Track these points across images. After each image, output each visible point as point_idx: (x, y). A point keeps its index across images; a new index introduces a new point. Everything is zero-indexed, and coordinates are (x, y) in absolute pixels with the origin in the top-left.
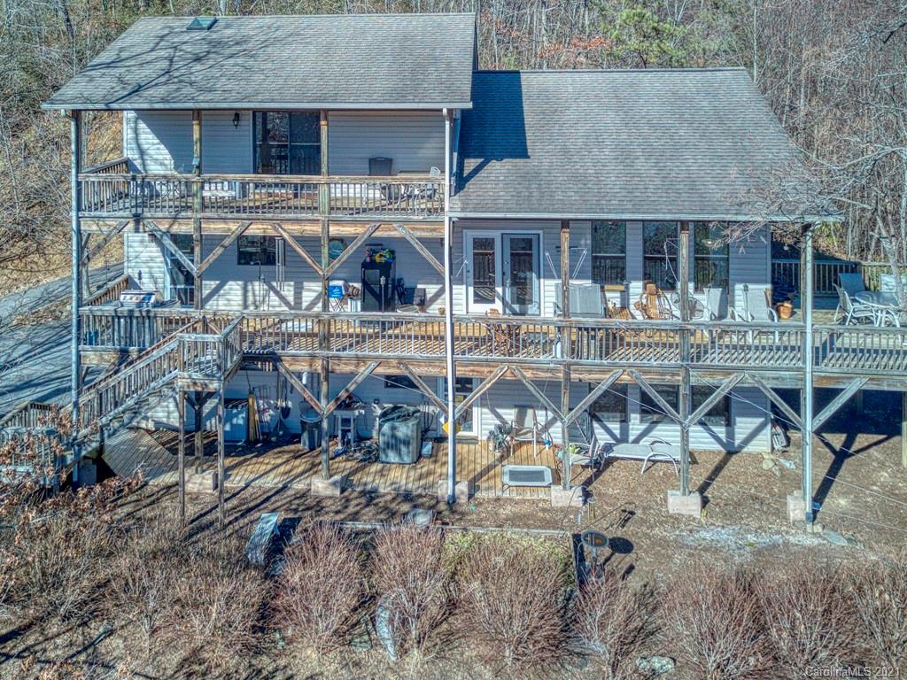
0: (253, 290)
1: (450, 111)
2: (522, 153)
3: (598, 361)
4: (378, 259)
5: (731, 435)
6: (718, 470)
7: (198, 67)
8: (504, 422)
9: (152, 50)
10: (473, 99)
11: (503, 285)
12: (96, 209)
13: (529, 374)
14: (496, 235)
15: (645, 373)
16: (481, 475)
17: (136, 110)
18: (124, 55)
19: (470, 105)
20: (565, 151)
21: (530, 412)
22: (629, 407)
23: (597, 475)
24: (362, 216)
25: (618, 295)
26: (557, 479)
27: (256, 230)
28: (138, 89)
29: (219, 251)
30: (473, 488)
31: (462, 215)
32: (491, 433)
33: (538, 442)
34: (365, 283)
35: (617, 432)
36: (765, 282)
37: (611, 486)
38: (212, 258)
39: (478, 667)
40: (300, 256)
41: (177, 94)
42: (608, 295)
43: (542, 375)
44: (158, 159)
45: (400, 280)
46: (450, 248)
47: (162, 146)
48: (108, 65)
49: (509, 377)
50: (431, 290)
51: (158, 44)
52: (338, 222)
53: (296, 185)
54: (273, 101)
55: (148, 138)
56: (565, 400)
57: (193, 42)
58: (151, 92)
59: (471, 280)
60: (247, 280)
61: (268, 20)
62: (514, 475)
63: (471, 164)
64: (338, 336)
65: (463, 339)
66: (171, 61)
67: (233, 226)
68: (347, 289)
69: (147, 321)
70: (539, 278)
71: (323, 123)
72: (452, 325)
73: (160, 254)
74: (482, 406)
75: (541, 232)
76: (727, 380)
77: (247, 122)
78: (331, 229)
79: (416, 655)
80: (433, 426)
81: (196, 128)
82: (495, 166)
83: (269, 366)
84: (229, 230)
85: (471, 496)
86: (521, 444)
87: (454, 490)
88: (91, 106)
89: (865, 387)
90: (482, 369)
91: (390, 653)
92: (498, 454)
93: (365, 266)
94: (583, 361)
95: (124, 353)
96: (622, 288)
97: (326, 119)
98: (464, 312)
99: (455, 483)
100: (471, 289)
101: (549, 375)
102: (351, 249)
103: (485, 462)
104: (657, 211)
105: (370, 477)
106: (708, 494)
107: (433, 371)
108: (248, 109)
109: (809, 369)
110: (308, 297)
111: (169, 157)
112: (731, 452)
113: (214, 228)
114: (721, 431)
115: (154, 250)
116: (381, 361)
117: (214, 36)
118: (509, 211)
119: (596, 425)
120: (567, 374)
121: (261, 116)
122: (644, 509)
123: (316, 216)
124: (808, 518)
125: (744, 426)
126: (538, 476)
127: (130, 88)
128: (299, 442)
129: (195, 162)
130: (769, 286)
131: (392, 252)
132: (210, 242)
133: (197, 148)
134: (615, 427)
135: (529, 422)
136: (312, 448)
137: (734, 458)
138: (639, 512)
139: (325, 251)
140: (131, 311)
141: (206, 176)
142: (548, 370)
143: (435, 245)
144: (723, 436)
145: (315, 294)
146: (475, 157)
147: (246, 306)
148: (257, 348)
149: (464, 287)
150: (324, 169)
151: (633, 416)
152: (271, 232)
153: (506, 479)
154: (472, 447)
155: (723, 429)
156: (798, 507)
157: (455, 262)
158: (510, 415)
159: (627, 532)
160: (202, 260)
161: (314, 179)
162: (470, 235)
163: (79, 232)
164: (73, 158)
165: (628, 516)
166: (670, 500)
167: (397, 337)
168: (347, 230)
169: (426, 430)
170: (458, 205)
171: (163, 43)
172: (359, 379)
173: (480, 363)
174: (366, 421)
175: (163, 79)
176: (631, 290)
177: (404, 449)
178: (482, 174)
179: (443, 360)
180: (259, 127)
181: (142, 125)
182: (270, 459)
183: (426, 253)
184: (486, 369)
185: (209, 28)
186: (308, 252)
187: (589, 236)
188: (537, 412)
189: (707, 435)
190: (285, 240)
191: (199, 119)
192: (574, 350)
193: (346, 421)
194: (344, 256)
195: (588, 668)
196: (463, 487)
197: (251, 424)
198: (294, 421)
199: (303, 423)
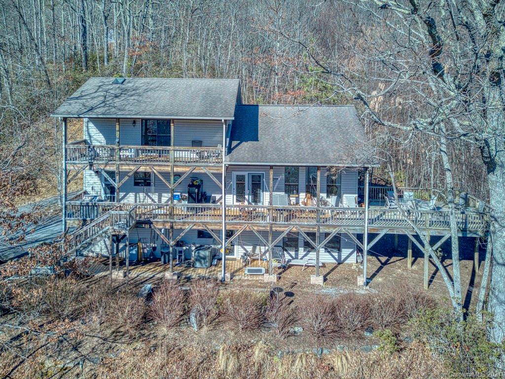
0: (139, 197)
1: (225, 121)
2: (257, 140)
3: (283, 223)
4: (195, 183)
5: (340, 256)
6: (333, 269)
7: (117, 100)
8: (247, 251)
9: (96, 92)
10: (235, 116)
11: (249, 195)
12: (74, 160)
13: (256, 228)
14: (246, 173)
15: (302, 227)
16: (236, 271)
17: (89, 118)
18: (83, 94)
19: (233, 118)
20: (274, 139)
21: (258, 247)
22: (299, 245)
23: (283, 272)
24: (188, 164)
25: (295, 198)
26: (267, 271)
27: (142, 169)
28: (92, 109)
29: (127, 178)
30: (232, 275)
31: (229, 163)
32: (242, 256)
33: (261, 260)
34: (190, 194)
35: (294, 256)
36: (355, 193)
37: (290, 275)
38: (123, 181)
39: (229, 332)
40: (161, 180)
41: (108, 111)
42: (291, 199)
43: (261, 228)
44: (98, 138)
45: (205, 193)
46: (225, 177)
47: (101, 134)
48: (77, 98)
49: (248, 229)
50: (218, 197)
51: (98, 89)
52: (177, 166)
53: (160, 150)
54: (150, 115)
55: (93, 130)
56: (270, 238)
57: (114, 89)
58: (98, 110)
59: (235, 192)
60: (137, 192)
61: (148, 80)
62: (249, 271)
64: (177, 215)
65: (230, 216)
66: (105, 97)
67: (133, 168)
68: (181, 196)
69: (95, 208)
70: (263, 191)
71: (172, 124)
72: (225, 208)
73: (99, 181)
74: (238, 245)
75: (264, 173)
76: (334, 230)
77: (139, 124)
78: (175, 169)
79: (205, 328)
80: (218, 254)
81: (117, 127)
82: (245, 144)
83: (147, 226)
84: (131, 169)
85: (231, 279)
86: (254, 260)
87: (224, 276)
88: (71, 116)
89: (388, 233)
90: (237, 226)
91: (195, 329)
92: (244, 264)
93: (189, 186)
94: (278, 223)
95: (85, 220)
96: (297, 196)
97: (173, 123)
98: (232, 204)
99: (225, 273)
100: (235, 196)
101: (264, 228)
102: (183, 178)
103: (238, 267)
104: (307, 162)
105: (190, 273)
106: (328, 277)
107: (217, 227)
108: (139, 118)
109: (366, 225)
110: (164, 199)
111: (103, 139)
112: (340, 263)
113: (125, 168)
114: (336, 255)
115: (96, 179)
116: (195, 224)
117: (123, 86)
118: (249, 162)
119: (285, 253)
120: (271, 228)
121: (146, 121)
122: (301, 282)
123: (168, 164)
124: (364, 284)
125: (345, 252)
126: (260, 271)
127: (88, 109)
128: (160, 261)
129: (117, 140)
130: (357, 195)
131: (202, 181)
132: (123, 174)
133: (118, 133)
134: (293, 253)
135: (257, 251)
136: (165, 263)
137: (341, 266)
138: (299, 284)
139: (172, 178)
140: (88, 203)
141: (121, 146)
142: (264, 226)
143: (219, 176)
144: (337, 257)
145: (167, 199)
146: (237, 140)
147: (136, 202)
148: (142, 219)
149: (232, 195)
150: (172, 144)
151: (300, 249)
152: (150, 171)
153: (246, 272)
154: (234, 262)
156: (361, 280)
157: (227, 183)
158: (249, 248)
159: (293, 290)
160: (119, 182)
161: (168, 148)
162: (235, 174)
163: (66, 170)
164: (64, 138)
165: (294, 285)
166: (311, 278)
167: (202, 215)
168: (180, 170)
169: (215, 256)
170: (228, 159)
171: (101, 89)
172: (185, 231)
173: (236, 224)
174: (190, 251)
175: (102, 105)
176: (300, 197)
177: (203, 261)
178: (239, 147)
179: (221, 223)
180: (144, 127)
181: (91, 125)
182: (147, 267)
183: (215, 179)
184: (239, 226)
185: (122, 83)
186: (165, 178)
187: (283, 175)
188: (261, 247)
189: (330, 256)
190: (155, 174)
191: (119, 122)
192: (274, 219)
193: (180, 252)
194: (180, 180)
195: (271, 331)
196: (228, 275)
197: (139, 254)
198: (158, 252)
199: (162, 253)
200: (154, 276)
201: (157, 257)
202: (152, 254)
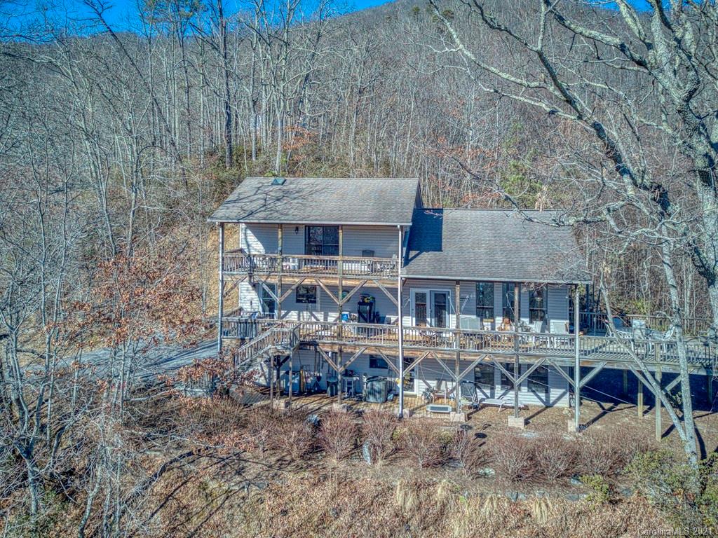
0: (303, 316)
1: (402, 226)
2: (440, 250)
3: (474, 350)
4: (366, 300)
5: (548, 397)
6: (539, 413)
7: (279, 203)
8: (430, 387)
9: (255, 194)
11: (431, 317)
12: (231, 271)
13: (439, 356)
14: (427, 291)
16: (417, 408)
17: (245, 223)
18: (241, 197)
19: (411, 224)
20: (461, 249)
21: (444, 382)
22: (495, 382)
23: (475, 412)
24: (361, 277)
25: (490, 323)
26: (454, 410)
27: (307, 282)
28: (252, 213)
29: (290, 291)
30: (412, 413)
31: (406, 276)
32: (423, 392)
33: (447, 398)
34: (360, 313)
35: (489, 395)
36: (566, 319)
37: (482, 416)
38: (286, 295)
39: (408, 468)
40: (327, 294)
41: (270, 216)
42: (485, 324)
43: (445, 356)
44: (257, 247)
45: (377, 313)
46: (401, 293)
47: (259, 243)
48: (235, 202)
49: (430, 357)
50: (393, 318)
51: (257, 192)
52: (346, 279)
53: (327, 261)
54: (317, 220)
55: (252, 238)
56: (457, 369)
57: (275, 191)
58: (258, 215)
59: (414, 315)
60: (300, 310)
61: (312, 180)
62: (432, 408)
63: (413, 253)
64: (346, 338)
65: (407, 341)
66: (265, 200)
67: (297, 280)
68: (350, 316)
69: (254, 325)
70: (449, 314)
71: (340, 231)
72: (402, 331)
73: (257, 297)
74: (419, 379)
75: (450, 290)
77: (302, 231)
78: (343, 282)
79: (380, 462)
80: (394, 388)
81: (280, 233)
82: (425, 254)
83: (312, 348)
84: (295, 281)
85: (411, 415)
86: (439, 398)
87: (402, 412)
88: (230, 221)
89: (606, 367)
90: (416, 353)
91: (369, 463)
92: (426, 401)
93: (360, 303)
94: (466, 350)
95: (243, 340)
96: (492, 320)
97: (342, 229)
98: (410, 325)
99: (403, 408)
100: (414, 319)
101: (449, 356)
102: (352, 293)
103: (419, 404)
104: (501, 277)
105: (361, 406)
106: (530, 421)
107: (393, 353)
108: (303, 224)
109: (577, 357)
110: (331, 320)
111: (262, 248)
112: (548, 406)
113: (288, 280)
114: (543, 395)
115: (253, 295)
116: (367, 347)
117: (285, 188)
118: (430, 275)
119: (478, 390)
120: (458, 355)
121: (309, 227)
122: (496, 424)
123: (337, 276)
124: (577, 429)
125: (555, 393)
126: (446, 409)
127: (247, 213)
128: (326, 393)
129: (280, 249)
130: (568, 321)
131: (374, 298)
132: (284, 287)
133: (280, 242)
134: (488, 392)
135: (443, 387)
136: (332, 395)
137: (549, 409)
138: (493, 425)
139: (340, 293)
140: (246, 320)
141: (284, 255)
142: (449, 354)
143: (393, 291)
144: (544, 398)
145: (334, 319)
146: (415, 250)
147: (299, 319)
148: (308, 339)
149: (410, 317)
150: (340, 253)
151: (497, 386)
152: (315, 283)
153: (429, 409)
154: (414, 399)
155: (544, 395)
156: (573, 426)
157: (403, 300)
158: (433, 384)
159: (486, 432)
160: (282, 295)
161: (336, 258)
162: (414, 291)
163: (222, 281)
164: (221, 245)
165: (487, 426)
166: (509, 420)
167: (375, 339)
168: (349, 283)
169: (391, 390)
170: (406, 272)
171: (260, 191)
172: (357, 356)
173: (416, 349)
174: (359, 383)
175: (263, 209)
176: (497, 322)
177: (378, 396)
178: (418, 258)
179: (397, 348)
180: (307, 236)
181: (249, 232)
182: (311, 398)
183: (389, 295)
184: (419, 353)
185: (283, 184)
186: (332, 292)
187: (475, 293)
188: (448, 383)
189: (536, 397)
190: (322, 288)
191: (281, 228)
192: (462, 346)
193: (349, 383)
194: (348, 296)
195: (457, 471)
196: (406, 411)
197: (302, 383)
198: (323, 383)
199: (328, 383)
200: (319, 408)
201: (323, 389)
202: (316, 384)
